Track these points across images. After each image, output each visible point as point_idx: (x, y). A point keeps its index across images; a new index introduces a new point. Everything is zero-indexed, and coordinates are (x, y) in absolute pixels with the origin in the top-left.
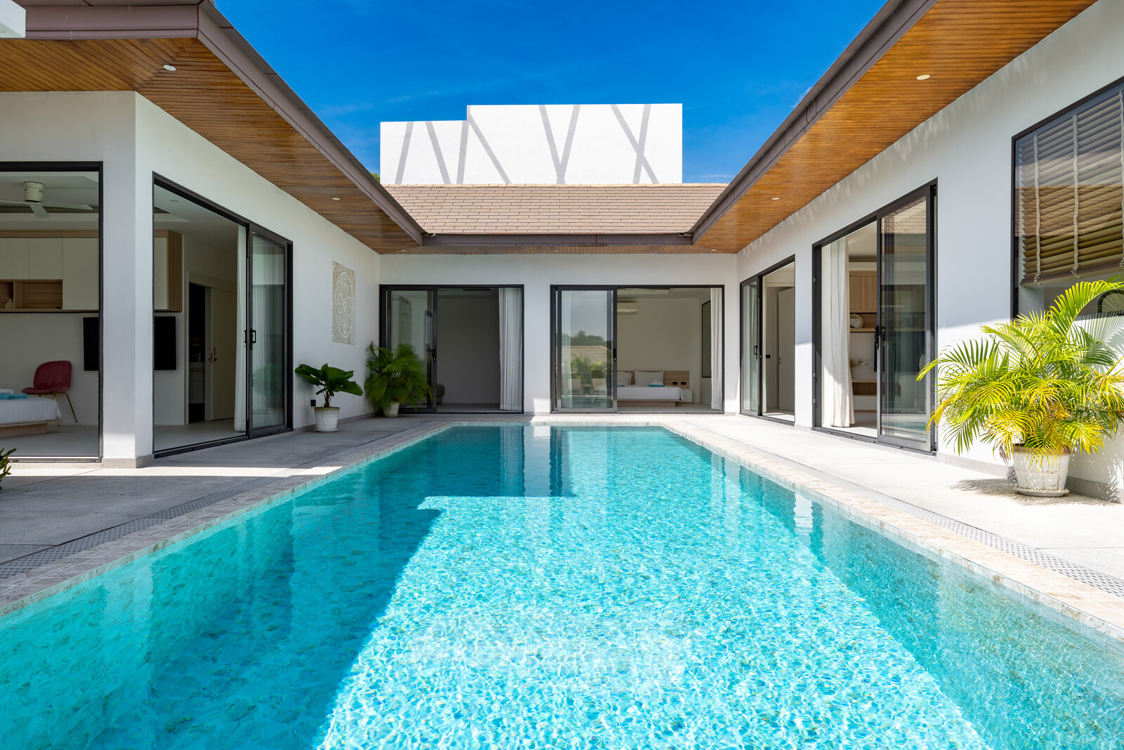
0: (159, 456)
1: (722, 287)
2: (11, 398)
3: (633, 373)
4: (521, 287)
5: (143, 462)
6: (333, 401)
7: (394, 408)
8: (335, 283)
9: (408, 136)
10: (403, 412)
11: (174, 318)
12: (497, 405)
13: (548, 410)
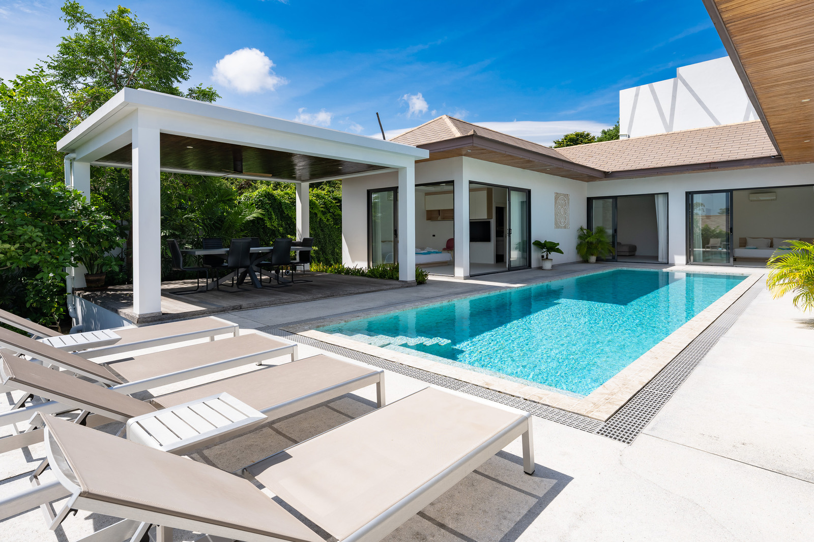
0: (472, 277)
2: (437, 253)
3: (772, 240)
4: (667, 194)
5: (466, 278)
6: (550, 256)
7: (593, 259)
8: (556, 203)
9: (637, 95)
10: (599, 260)
11: (489, 222)
12: (656, 258)
13: (685, 262)
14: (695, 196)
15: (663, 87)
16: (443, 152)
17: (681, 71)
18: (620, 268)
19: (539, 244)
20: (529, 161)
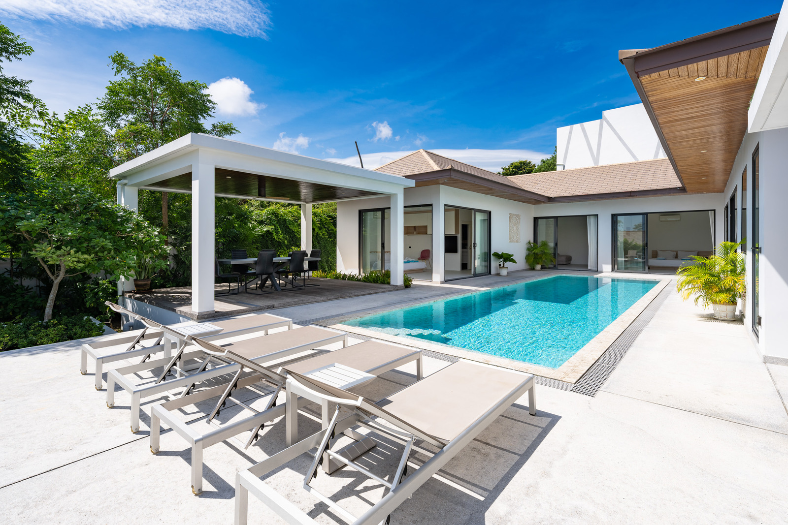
0: (446, 281)
1: (714, 210)
2: (414, 262)
3: (677, 252)
4: (597, 215)
5: (442, 283)
6: (506, 265)
7: (538, 267)
8: (510, 221)
9: (571, 132)
10: (543, 268)
11: (457, 236)
12: (587, 266)
13: (611, 270)
14: (618, 217)
15: (592, 126)
16: (425, 181)
17: (606, 113)
18: (560, 275)
19: (497, 255)
20: (491, 189)
